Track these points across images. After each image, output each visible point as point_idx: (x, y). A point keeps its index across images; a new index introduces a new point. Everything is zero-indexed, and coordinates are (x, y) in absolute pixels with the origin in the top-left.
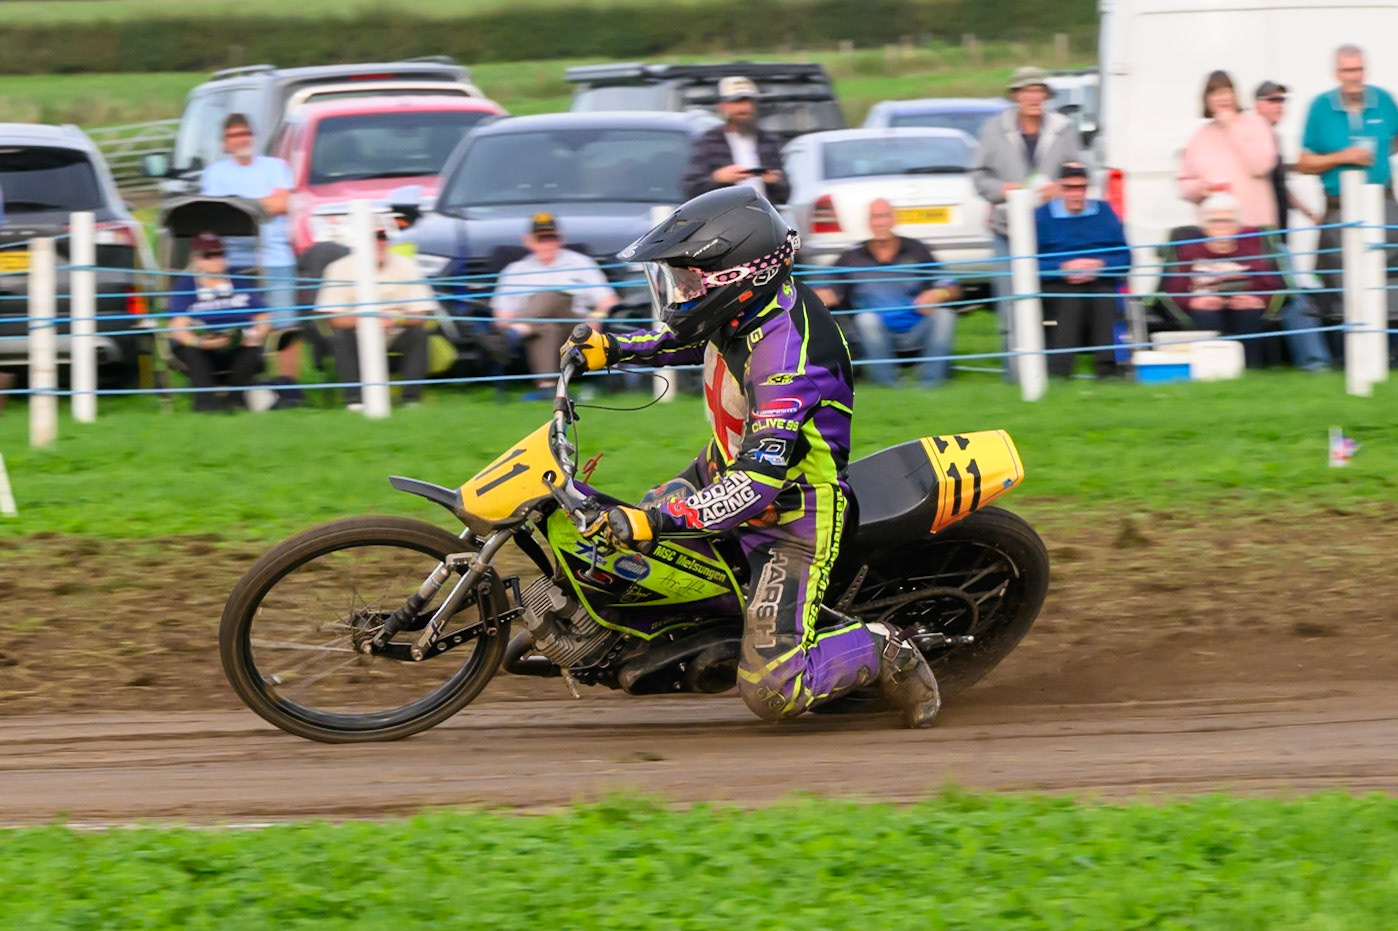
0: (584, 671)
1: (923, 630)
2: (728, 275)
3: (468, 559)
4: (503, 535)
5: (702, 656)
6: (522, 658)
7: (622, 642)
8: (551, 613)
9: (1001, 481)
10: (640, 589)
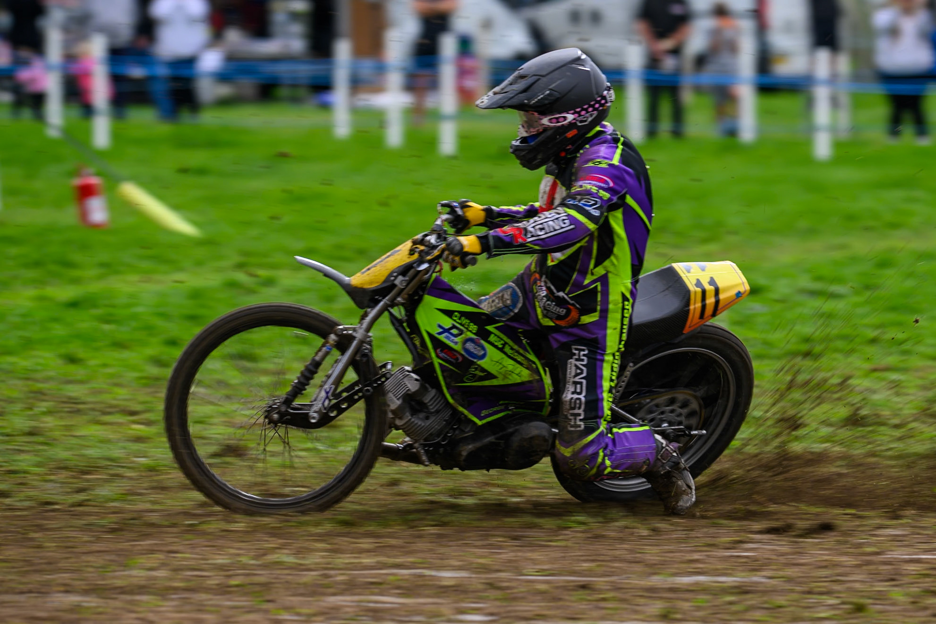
0: (430, 445)
2: (557, 118)
7: (460, 421)
8: (408, 395)
9: (733, 292)
10: (479, 368)
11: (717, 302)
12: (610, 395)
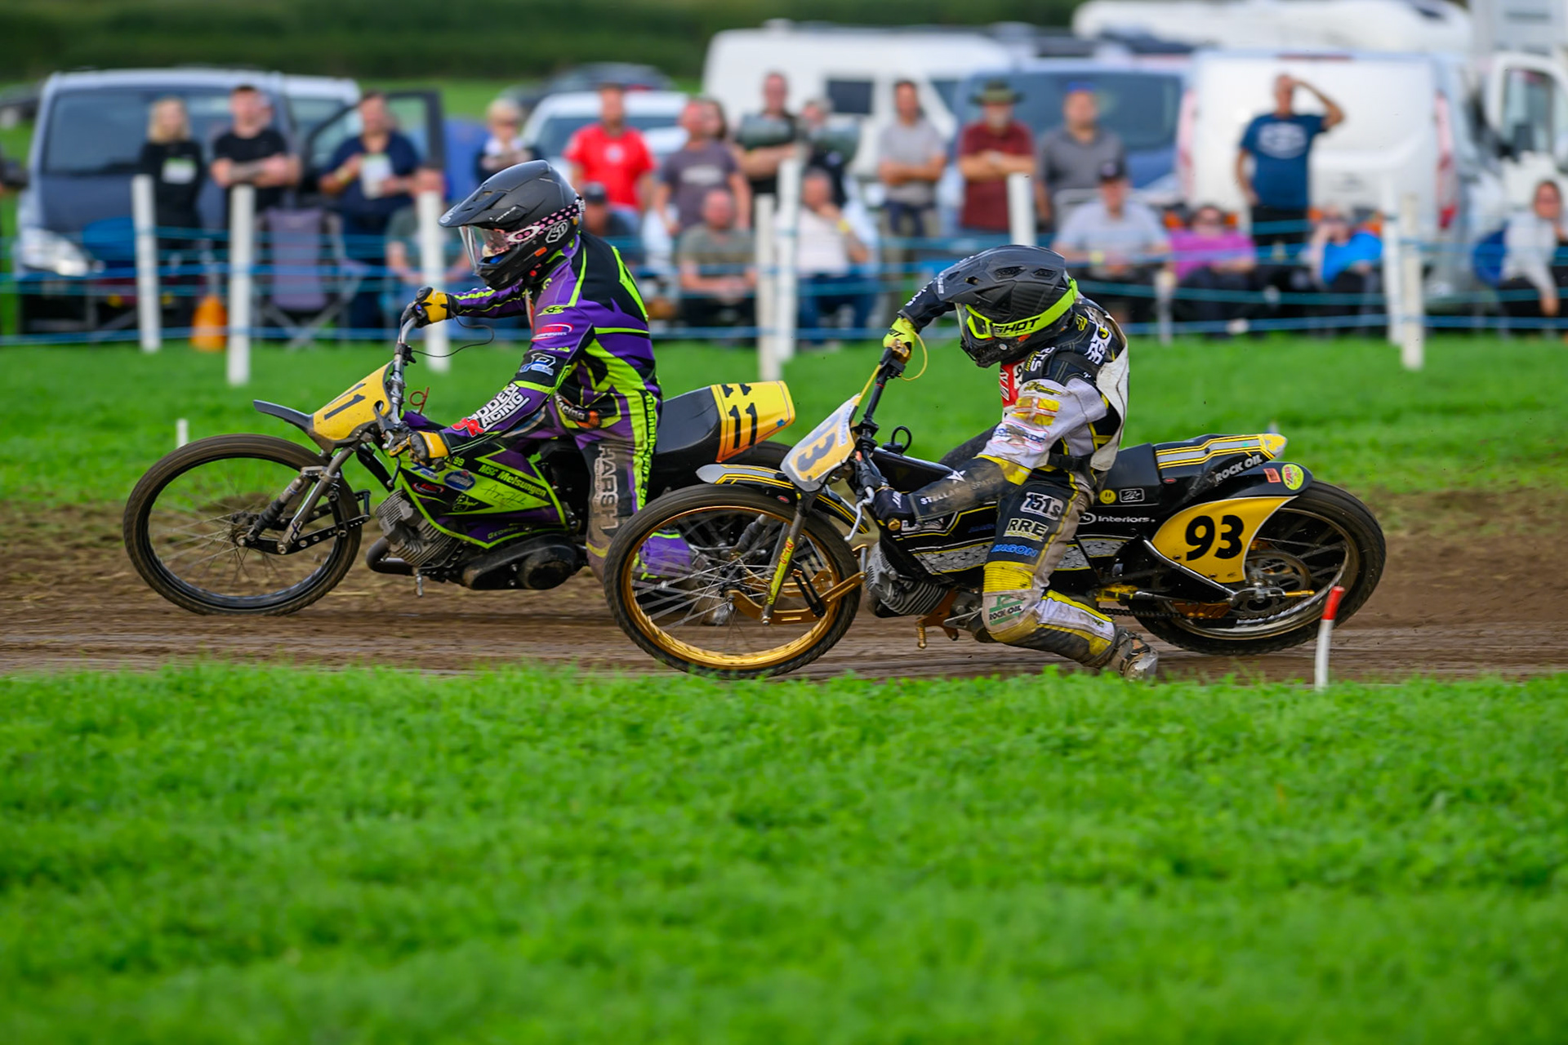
0: (433, 570)
1: (723, 544)
2: (522, 233)
3: (318, 471)
4: (346, 451)
5: (529, 559)
6: (382, 560)
7: (462, 546)
8: (401, 521)
9: (774, 421)
10: (467, 499)
11: (754, 432)
12: (643, 490)
